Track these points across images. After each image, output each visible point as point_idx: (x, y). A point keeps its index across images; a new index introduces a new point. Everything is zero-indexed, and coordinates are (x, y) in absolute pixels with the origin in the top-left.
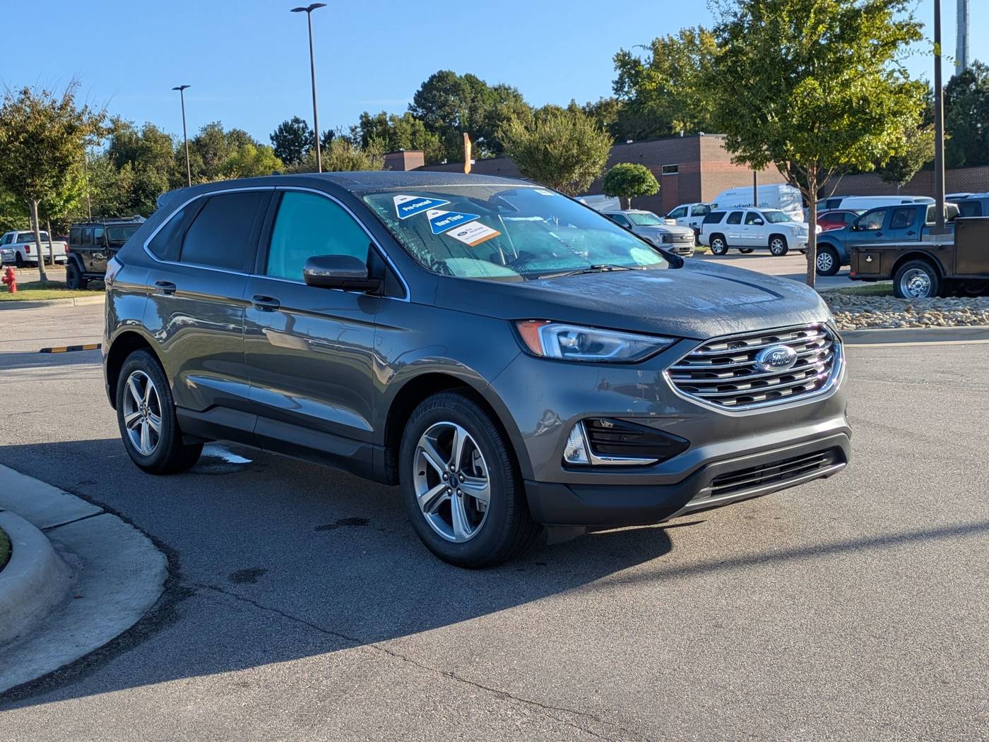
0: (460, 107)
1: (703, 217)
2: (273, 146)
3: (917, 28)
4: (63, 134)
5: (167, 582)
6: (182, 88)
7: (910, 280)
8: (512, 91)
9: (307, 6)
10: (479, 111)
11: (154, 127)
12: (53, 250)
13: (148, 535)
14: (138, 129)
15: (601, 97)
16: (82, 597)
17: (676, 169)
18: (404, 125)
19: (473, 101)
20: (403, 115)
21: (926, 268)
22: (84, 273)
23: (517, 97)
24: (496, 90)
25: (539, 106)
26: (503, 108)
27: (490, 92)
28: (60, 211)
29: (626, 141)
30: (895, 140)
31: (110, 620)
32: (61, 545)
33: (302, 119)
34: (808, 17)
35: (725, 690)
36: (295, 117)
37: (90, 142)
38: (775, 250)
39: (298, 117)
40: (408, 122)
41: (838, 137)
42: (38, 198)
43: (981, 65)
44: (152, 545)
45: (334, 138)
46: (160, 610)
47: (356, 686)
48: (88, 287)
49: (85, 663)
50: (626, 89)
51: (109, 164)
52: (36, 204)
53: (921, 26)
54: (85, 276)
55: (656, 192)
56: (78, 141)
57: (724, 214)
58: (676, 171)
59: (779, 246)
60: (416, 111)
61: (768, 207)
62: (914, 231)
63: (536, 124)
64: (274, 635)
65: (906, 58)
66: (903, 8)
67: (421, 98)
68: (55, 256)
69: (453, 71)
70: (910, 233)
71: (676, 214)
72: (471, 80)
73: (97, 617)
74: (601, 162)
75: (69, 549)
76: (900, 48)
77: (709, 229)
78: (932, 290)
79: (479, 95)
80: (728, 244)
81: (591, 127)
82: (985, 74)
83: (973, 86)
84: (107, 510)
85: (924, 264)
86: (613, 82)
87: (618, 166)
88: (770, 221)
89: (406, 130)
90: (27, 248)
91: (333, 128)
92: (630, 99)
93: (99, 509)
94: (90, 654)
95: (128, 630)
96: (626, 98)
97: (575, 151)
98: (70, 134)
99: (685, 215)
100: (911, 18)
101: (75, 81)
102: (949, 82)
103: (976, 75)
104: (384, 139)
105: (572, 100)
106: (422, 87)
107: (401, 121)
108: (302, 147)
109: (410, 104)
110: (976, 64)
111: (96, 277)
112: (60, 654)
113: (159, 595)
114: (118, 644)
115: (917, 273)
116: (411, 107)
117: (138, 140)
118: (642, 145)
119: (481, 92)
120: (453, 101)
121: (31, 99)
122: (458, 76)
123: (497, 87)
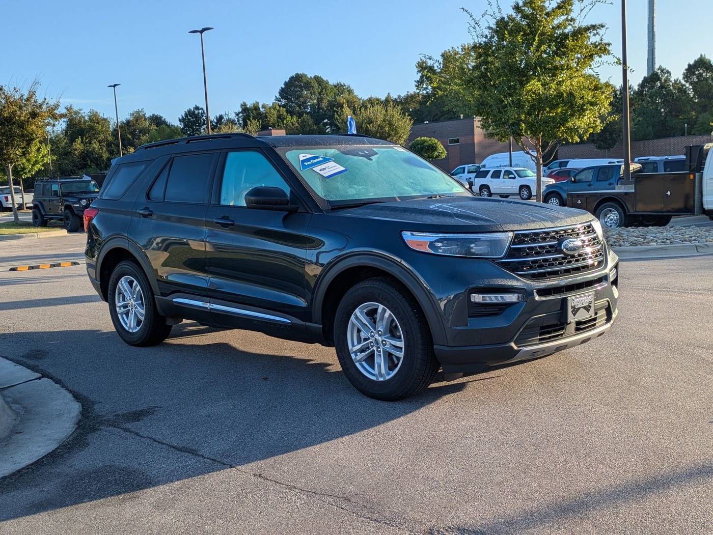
0: (311, 98)
1: (475, 174)
2: (181, 126)
3: (607, 46)
4: (29, 118)
5: (80, 421)
6: (115, 86)
7: (606, 216)
8: (346, 87)
9: (200, 29)
10: (324, 101)
11: (97, 112)
12: (25, 200)
13: (70, 391)
14: (86, 114)
15: (408, 92)
16: (21, 433)
17: (457, 141)
18: (272, 111)
19: (320, 94)
20: (271, 105)
21: (616, 207)
22: (44, 215)
23: (350, 91)
24: (335, 86)
25: (365, 98)
26: (341, 99)
27: (331, 88)
28: (29, 172)
29: (424, 122)
30: (592, 122)
31: (39, 447)
32: (11, 399)
33: (200, 107)
34: (534, 39)
35: (433, 481)
36: (196, 105)
37: (49, 124)
38: (523, 196)
39: (198, 105)
40: (275, 109)
41: (555, 120)
42: (11, 163)
43: (664, 69)
44: (73, 398)
45: (223, 120)
46: (73, 440)
47: (197, 484)
48: (48, 225)
49: (19, 474)
50: (424, 86)
51: (64, 139)
52: (11, 167)
53: (609, 45)
54: (46, 218)
55: (444, 157)
56: (39, 123)
57: (488, 171)
58: (458, 142)
59: (526, 193)
60: (281, 101)
61: (519, 167)
62: (612, 182)
63: (360, 110)
64: (147, 454)
65: (599, 66)
66: (597, 33)
67: (284, 93)
68: (26, 204)
69: (306, 74)
70: (610, 184)
71: (457, 172)
72: (318, 79)
73: (30, 445)
74: (405, 137)
75: (16, 402)
76: (595, 60)
77: (479, 182)
78: (620, 223)
79: (324, 90)
80: (492, 192)
81: (398, 112)
82: (666, 75)
83: (658, 84)
84: (44, 375)
85: (615, 205)
86: (415, 81)
87: (419, 139)
88: (520, 176)
89: (274, 114)
90: (7, 198)
91: (223, 113)
92: (427, 93)
93: (39, 375)
94: (23, 469)
95: (49, 453)
96: (425, 92)
97: (387, 129)
98: (33, 118)
99: (464, 172)
100: (601, 40)
101: (36, 81)
102: (642, 81)
103: (661, 76)
104: (258, 121)
105: (389, 94)
106: (284, 85)
107: (270, 108)
108: (201, 127)
109: (276, 97)
110: (660, 68)
111: (53, 218)
112: (2, 469)
113: (74, 430)
114: (43, 462)
115: (611, 211)
116: (277, 99)
117: (85, 122)
118: (435, 124)
119: (326, 88)
120: (306, 94)
121: (6, 94)
122: (309, 77)
123: (336, 85)
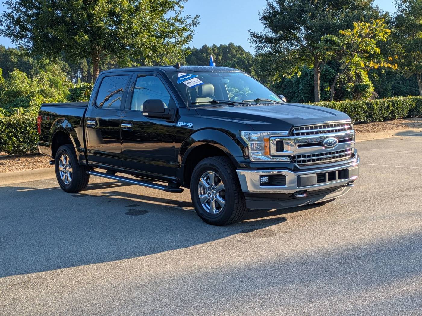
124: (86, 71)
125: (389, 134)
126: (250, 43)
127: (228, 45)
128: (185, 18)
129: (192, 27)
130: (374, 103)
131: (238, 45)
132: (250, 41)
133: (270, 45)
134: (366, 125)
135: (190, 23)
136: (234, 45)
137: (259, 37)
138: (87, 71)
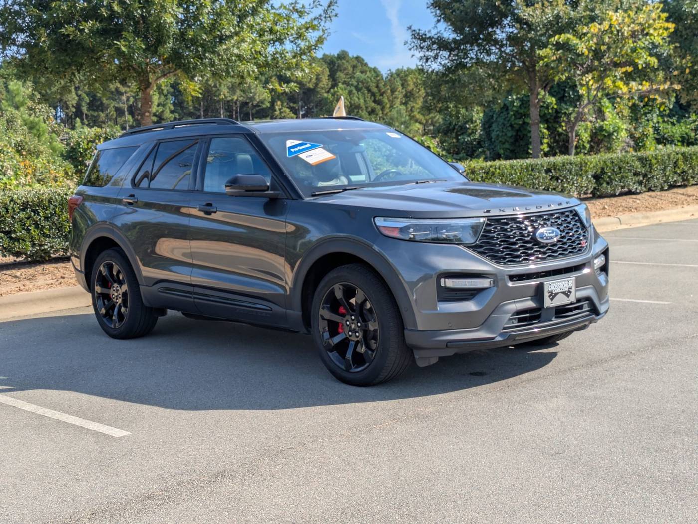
124: (73, 106)
125: (686, 213)
126: (410, 49)
127: (338, 55)
128: (310, 5)
129: (322, 23)
130: (652, 157)
131: (355, 56)
132: (410, 47)
133: (448, 53)
134: (639, 197)
135: (320, 16)
136: (348, 56)
137: (428, 38)
138: (75, 105)
